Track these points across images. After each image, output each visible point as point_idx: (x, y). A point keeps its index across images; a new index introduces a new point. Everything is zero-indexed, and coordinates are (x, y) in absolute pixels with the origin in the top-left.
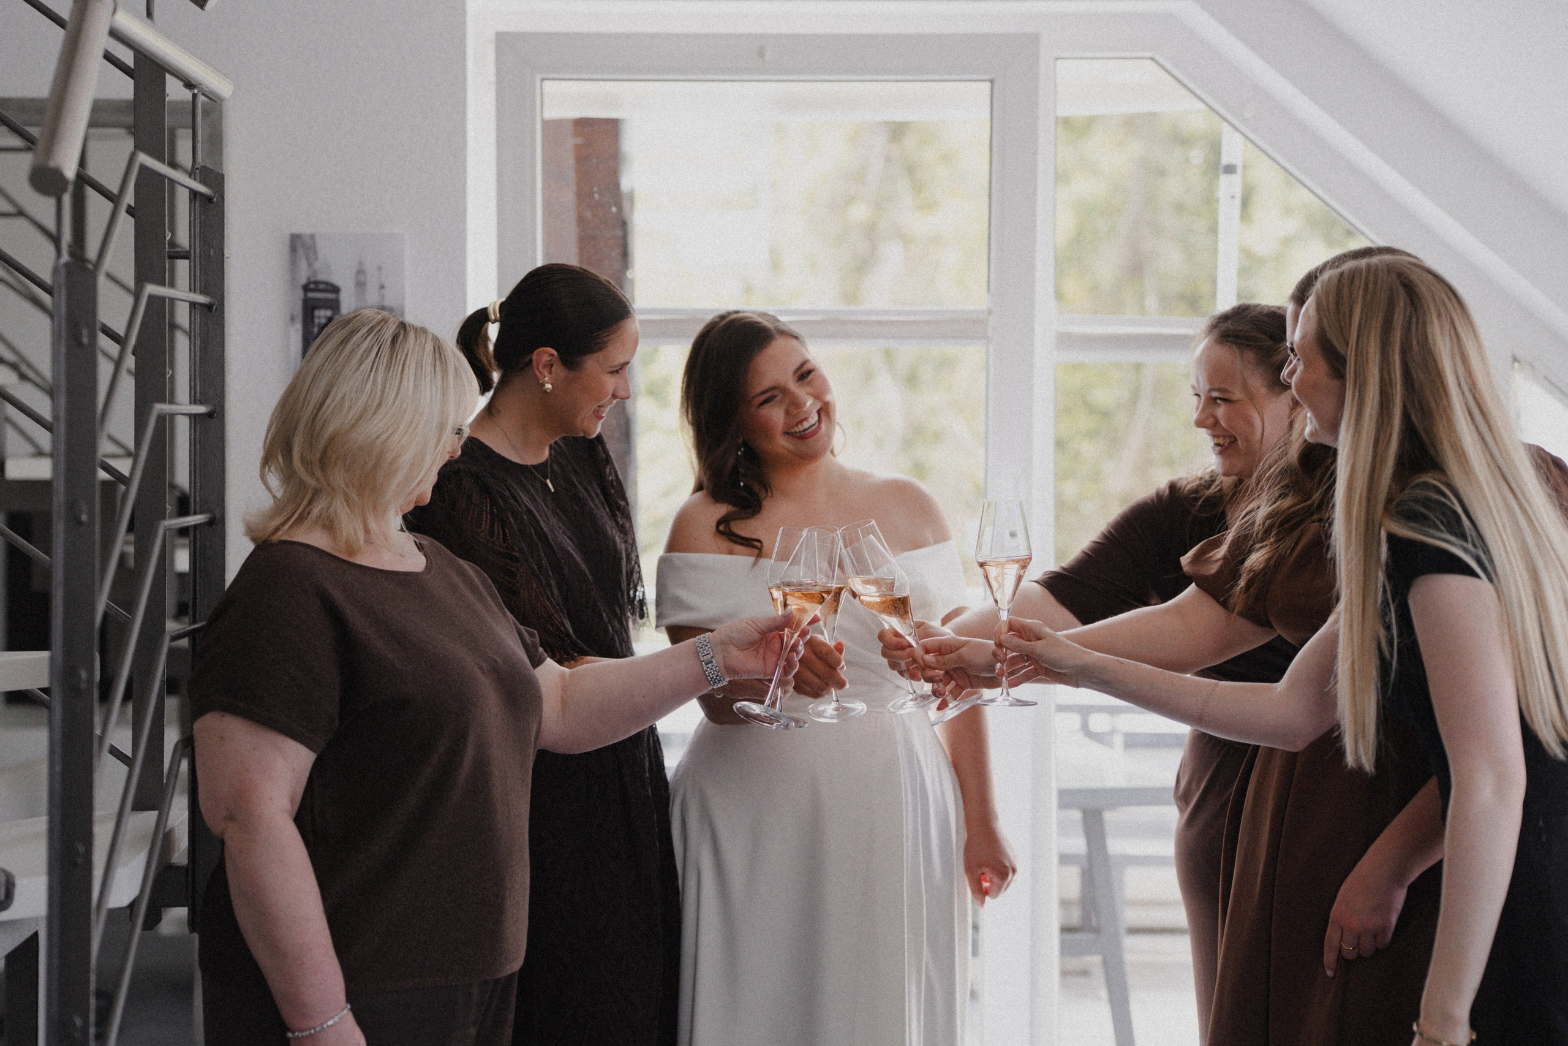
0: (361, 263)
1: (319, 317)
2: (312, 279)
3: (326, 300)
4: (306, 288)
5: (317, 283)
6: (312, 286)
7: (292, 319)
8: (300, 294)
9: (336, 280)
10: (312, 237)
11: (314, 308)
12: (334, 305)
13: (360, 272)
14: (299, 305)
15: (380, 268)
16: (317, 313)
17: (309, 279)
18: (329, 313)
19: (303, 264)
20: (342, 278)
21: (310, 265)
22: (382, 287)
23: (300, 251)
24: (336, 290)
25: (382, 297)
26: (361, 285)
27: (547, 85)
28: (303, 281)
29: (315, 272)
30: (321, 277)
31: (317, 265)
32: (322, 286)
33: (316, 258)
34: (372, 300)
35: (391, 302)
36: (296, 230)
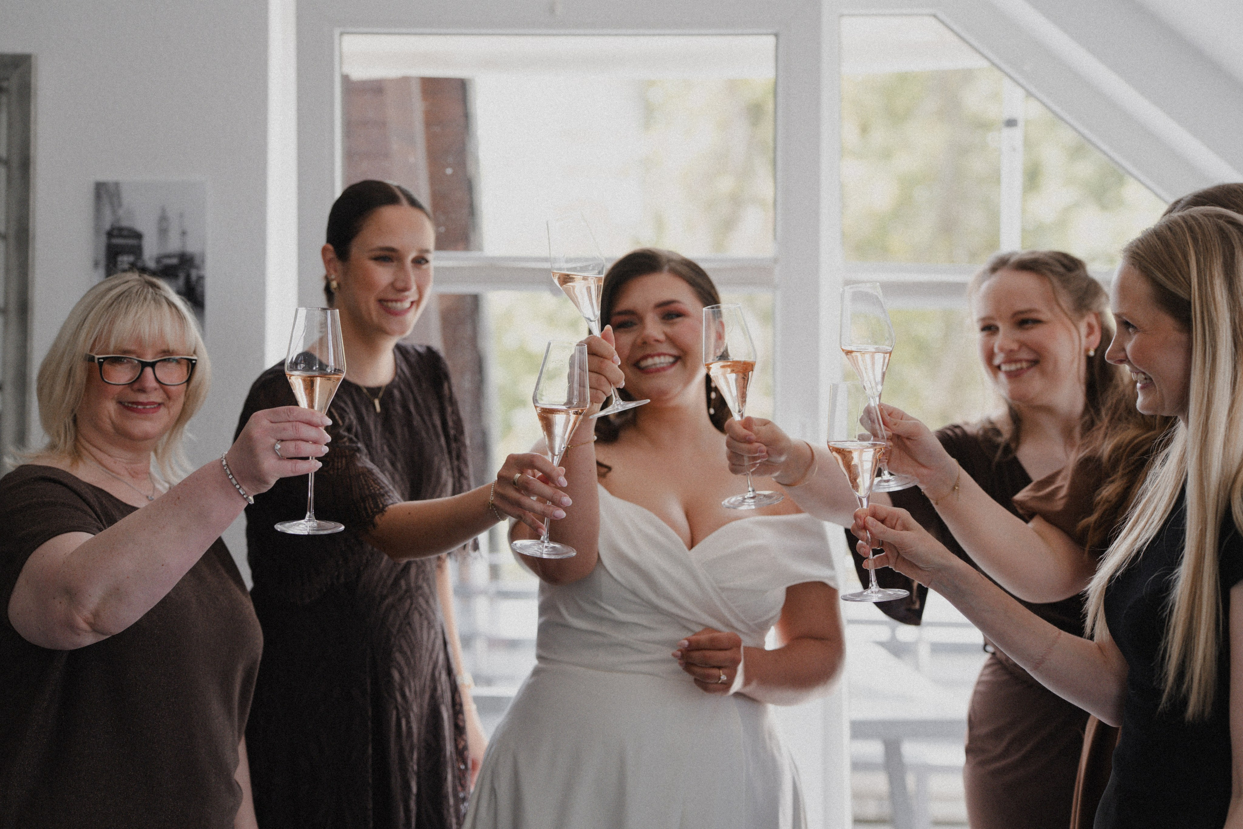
0: (163, 210)
1: (122, 262)
2: (116, 225)
3: (128, 246)
4: (110, 234)
5: (121, 229)
6: (115, 232)
7: (96, 264)
8: (103, 239)
9: (139, 227)
10: (117, 184)
11: (117, 254)
12: (137, 251)
13: (163, 219)
14: (102, 251)
15: (181, 215)
16: (119, 258)
17: (113, 225)
18: (131, 258)
19: (107, 212)
20: (146, 225)
21: (114, 212)
22: (184, 233)
23: (105, 200)
24: (139, 236)
25: (184, 243)
26: (163, 232)
27: (346, 39)
28: (107, 226)
29: (119, 219)
30: (125, 223)
31: (121, 212)
32: (125, 233)
33: (120, 205)
34: (174, 245)
35: (192, 247)
36: (101, 178)
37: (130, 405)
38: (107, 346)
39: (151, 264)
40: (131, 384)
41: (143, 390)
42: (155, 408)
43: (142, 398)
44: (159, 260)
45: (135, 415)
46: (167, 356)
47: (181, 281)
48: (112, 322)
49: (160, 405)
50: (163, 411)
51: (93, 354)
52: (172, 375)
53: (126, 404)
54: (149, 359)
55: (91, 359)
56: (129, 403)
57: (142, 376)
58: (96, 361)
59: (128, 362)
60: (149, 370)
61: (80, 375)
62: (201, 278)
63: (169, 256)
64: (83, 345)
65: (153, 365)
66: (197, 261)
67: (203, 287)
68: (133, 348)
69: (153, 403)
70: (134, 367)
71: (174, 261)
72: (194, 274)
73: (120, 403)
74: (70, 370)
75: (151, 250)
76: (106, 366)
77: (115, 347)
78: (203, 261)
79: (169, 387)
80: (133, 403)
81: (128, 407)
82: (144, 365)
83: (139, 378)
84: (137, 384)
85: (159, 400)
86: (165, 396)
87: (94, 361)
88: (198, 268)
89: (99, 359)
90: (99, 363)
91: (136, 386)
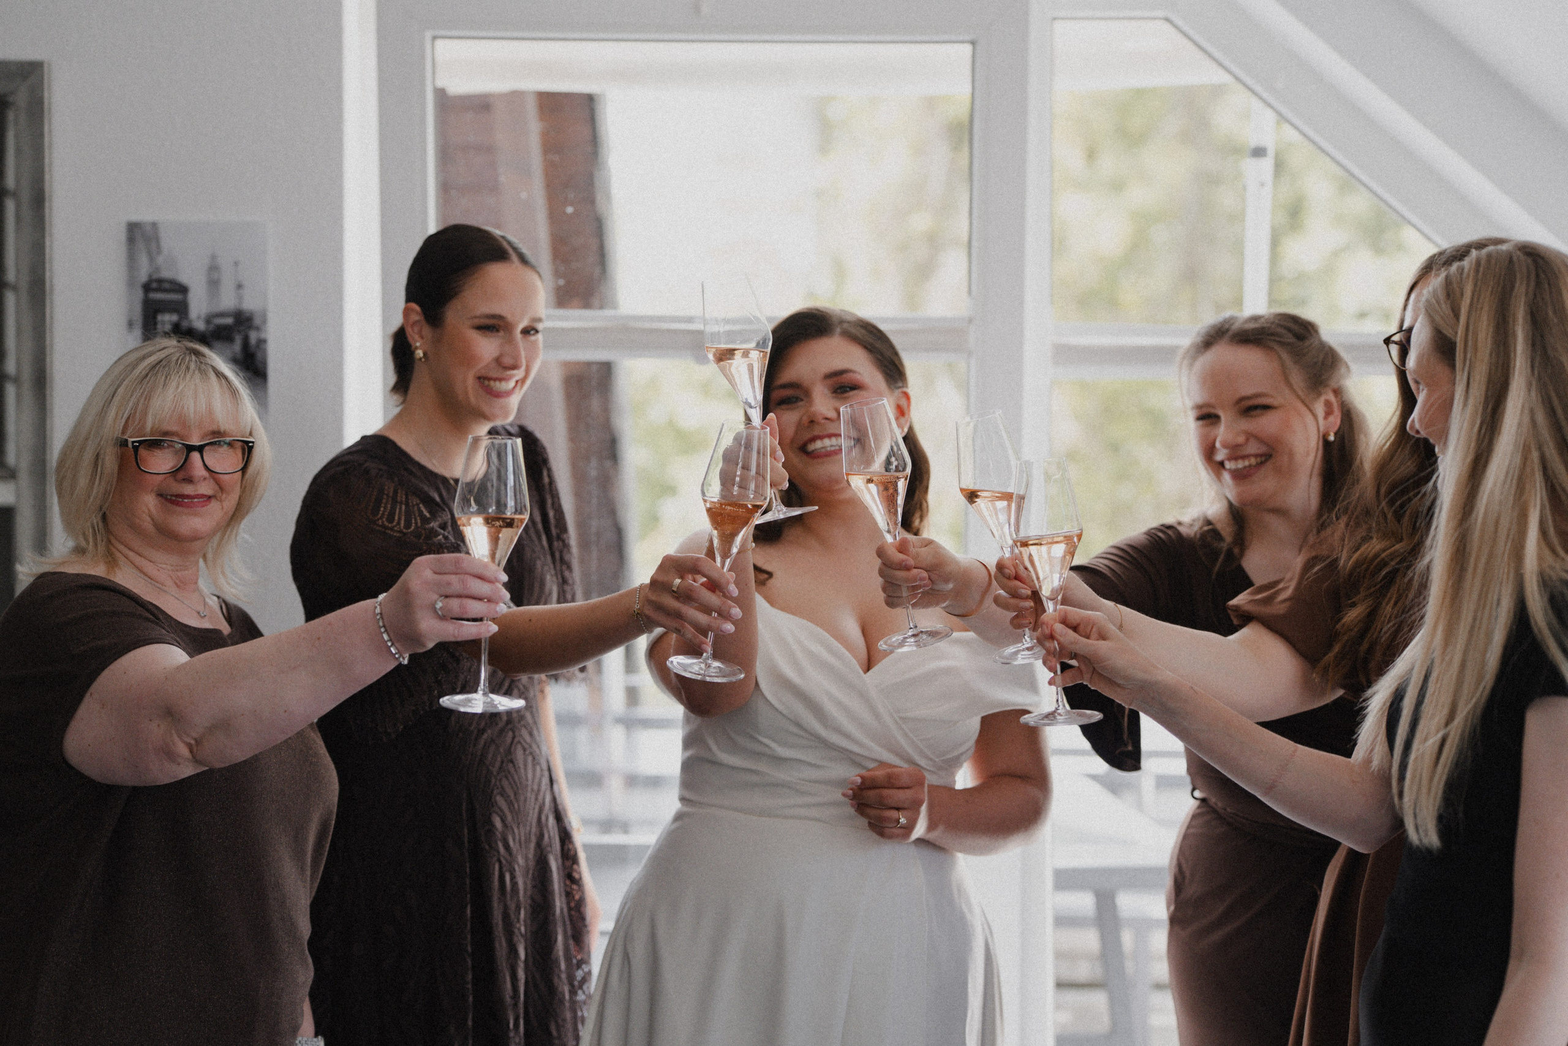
0: (214, 257)
1: (163, 323)
2: (155, 276)
3: (171, 302)
4: (147, 288)
5: (160, 281)
6: (154, 285)
7: (130, 324)
8: (140, 294)
9: (184, 278)
10: (154, 225)
11: (157, 311)
12: (182, 308)
13: (213, 268)
14: (138, 308)
15: (236, 264)
16: (160, 318)
17: (150, 276)
18: (174, 318)
19: (143, 260)
20: (191, 275)
21: (151, 259)
22: (240, 286)
23: (140, 245)
24: (183, 290)
25: (240, 298)
26: (214, 284)
27: (440, 44)
28: (143, 277)
29: (158, 270)
30: (166, 274)
31: (160, 260)
32: (167, 286)
33: (159, 252)
34: (227, 301)
35: (249, 304)
36: (135, 218)
37: (174, 498)
38: (143, 426)
39: (200, 325)
40: (174, 473)
41: (189, 480)
42: (204, 501)
43: (188, 490)
44: (208, 320)
45: (178, 509)
46: (217, 438)
47: (237, 346)
48: (148, 398)
49: (210, 497)
50: (214, 505)
51: (125, 437)
52: (224, 461)
53: (169, 497)
54: (195, 441)
55: (124, 443)
56: (172, 495)
57: (188, 462)
58: (130, 445)
59: (170, 446)
60: (196, 455)
61: (110, 462)
62: (262, 342)
63: (222, 315)
64: (113, 425)
65: (200, 449)
66: (257, 321)
67: (265, 352)
68: (174, 428)
69: (203, 496)
70: (176, 452)
71: (229, 321)
72: (253, 336)
73: (160, 495)
74: (98, 455)
75: (199, 309)
76: (143, 452)
77: (152, 429)
78: (265, 322)
79: (221, 476)
80: (177, 496)
81: (172, 500)
82: (190, 449)
83: (185, 464)
84: (181, 472)
85: (209, 492)
86: (217, 488)
87: (127, 446)
88: (258, 329)
89: (133, 442)
90: (134, 447)
91: (180, 475)
